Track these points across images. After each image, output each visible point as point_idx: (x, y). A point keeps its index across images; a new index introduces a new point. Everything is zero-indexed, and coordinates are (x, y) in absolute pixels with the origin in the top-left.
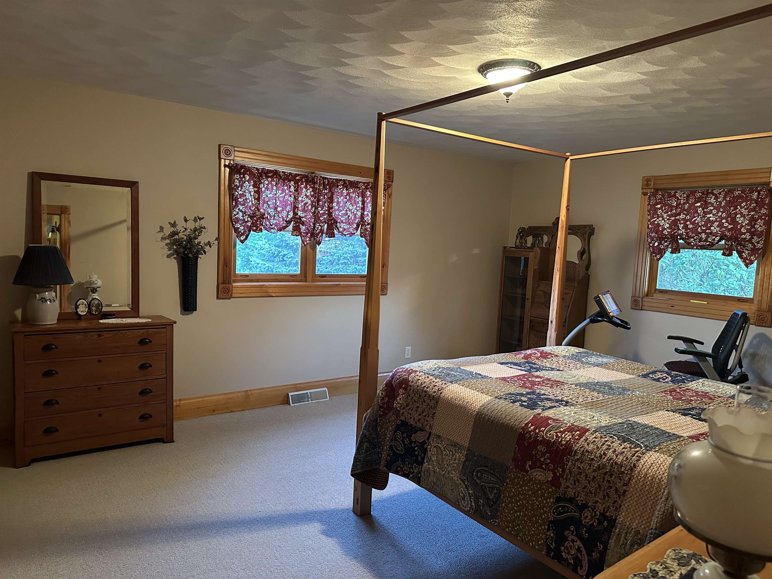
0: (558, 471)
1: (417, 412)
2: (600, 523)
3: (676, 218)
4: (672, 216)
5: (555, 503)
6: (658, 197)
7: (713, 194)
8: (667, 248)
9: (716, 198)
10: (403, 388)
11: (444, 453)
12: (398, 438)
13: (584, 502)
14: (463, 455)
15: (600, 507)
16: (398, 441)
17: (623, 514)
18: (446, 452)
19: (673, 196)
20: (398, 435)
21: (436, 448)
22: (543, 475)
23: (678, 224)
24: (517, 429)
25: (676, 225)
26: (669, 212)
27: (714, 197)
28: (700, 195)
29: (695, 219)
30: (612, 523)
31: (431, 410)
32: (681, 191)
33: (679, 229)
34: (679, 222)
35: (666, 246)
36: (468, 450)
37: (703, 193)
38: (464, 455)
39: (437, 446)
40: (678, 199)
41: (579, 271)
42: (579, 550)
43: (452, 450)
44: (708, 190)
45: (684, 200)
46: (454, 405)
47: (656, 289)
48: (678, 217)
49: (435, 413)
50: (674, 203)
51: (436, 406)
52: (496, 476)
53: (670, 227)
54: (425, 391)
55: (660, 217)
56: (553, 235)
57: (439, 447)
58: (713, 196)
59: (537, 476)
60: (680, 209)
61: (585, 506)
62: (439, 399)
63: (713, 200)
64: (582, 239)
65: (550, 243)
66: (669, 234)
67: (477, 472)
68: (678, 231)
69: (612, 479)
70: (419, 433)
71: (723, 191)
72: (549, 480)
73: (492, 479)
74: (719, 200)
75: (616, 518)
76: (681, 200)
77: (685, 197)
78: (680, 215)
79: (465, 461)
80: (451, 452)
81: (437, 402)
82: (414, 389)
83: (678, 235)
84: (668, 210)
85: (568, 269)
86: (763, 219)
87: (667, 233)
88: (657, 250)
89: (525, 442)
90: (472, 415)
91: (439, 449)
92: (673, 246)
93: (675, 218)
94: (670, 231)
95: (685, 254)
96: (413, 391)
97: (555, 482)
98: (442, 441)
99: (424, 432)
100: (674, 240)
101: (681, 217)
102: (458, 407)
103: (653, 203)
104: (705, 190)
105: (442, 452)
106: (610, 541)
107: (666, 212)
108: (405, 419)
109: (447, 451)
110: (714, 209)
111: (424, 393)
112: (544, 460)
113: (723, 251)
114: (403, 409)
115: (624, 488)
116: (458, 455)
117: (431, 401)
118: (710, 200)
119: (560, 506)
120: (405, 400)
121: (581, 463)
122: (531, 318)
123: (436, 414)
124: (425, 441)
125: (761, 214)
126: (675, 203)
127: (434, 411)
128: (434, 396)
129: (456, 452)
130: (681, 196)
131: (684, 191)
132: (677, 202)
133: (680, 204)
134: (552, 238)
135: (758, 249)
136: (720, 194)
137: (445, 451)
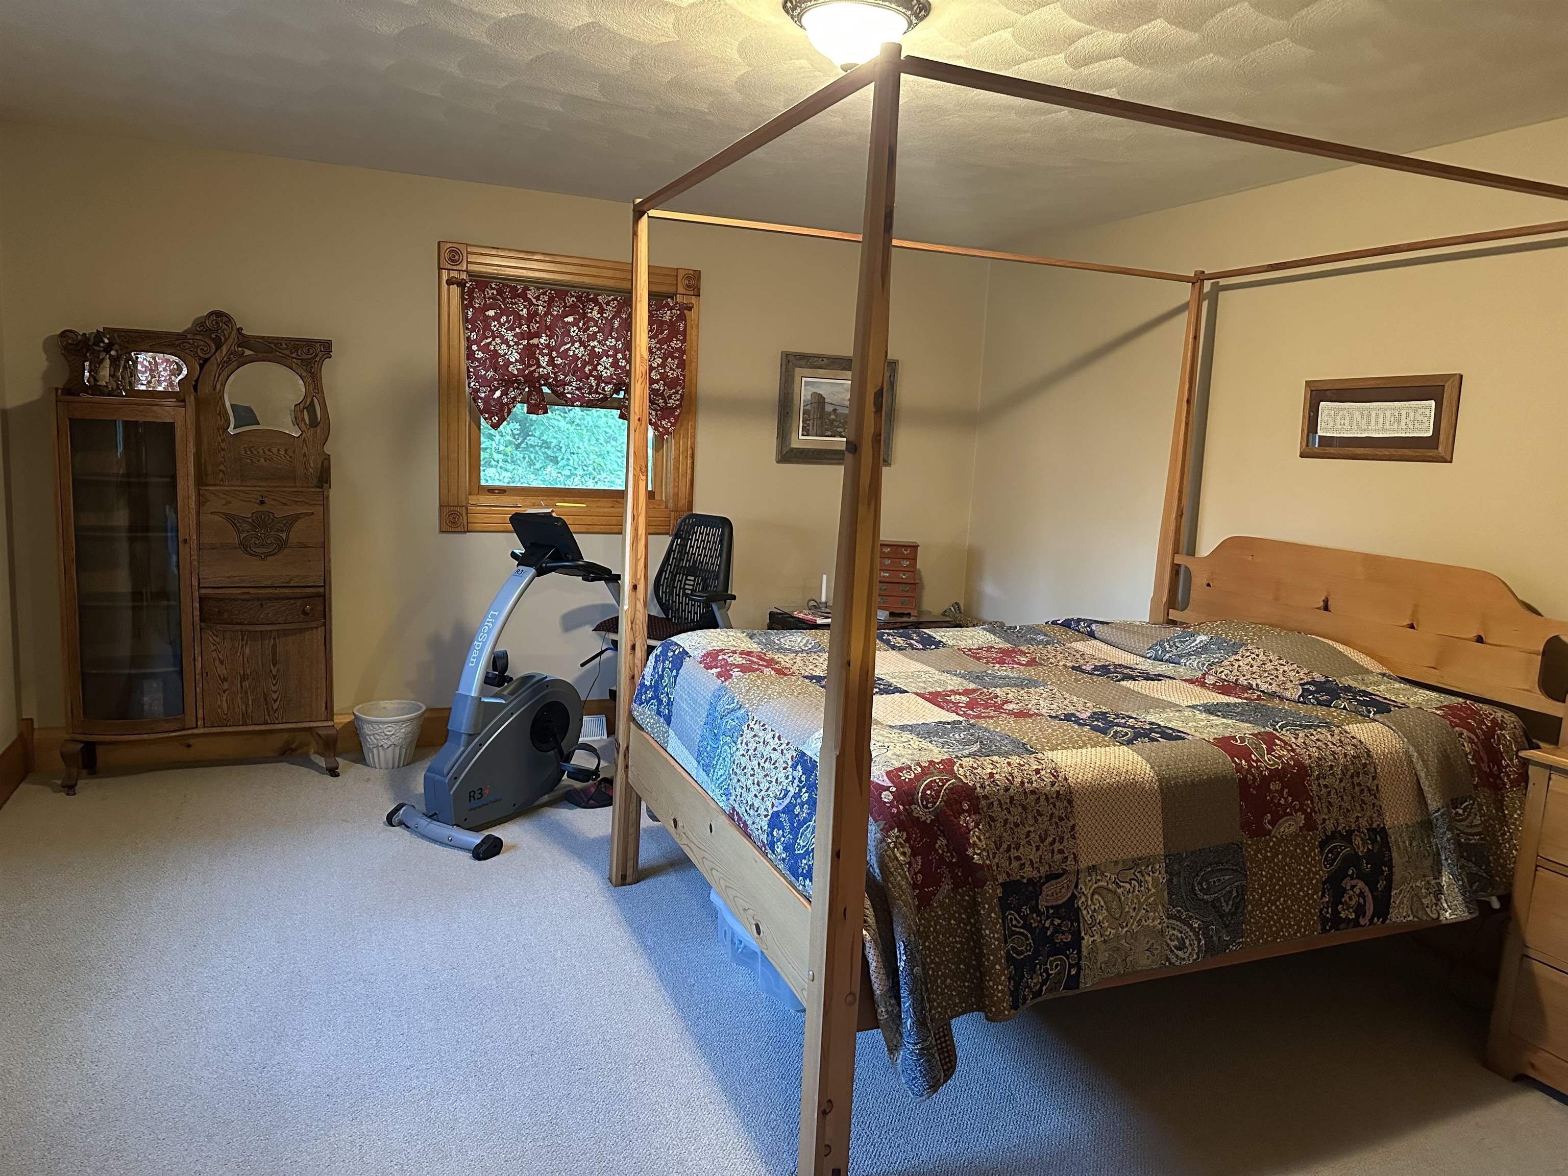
0: (1308, 805)
1: (1031, 845)
2: (1374, 841)
3: (531, 342)
4: (521, 336)
5: (1321, 852)
6: (488, 294)
7: (597, 303)
8: (513, 403)
9: (602, 311)
10: (966, 811)
11: (1120, 891)
12: (1015, 926)
13: (1347, 828)
14: (1160, 873)
15: (1363, 823)
16: (1018, 933)
17: (1388, 814)
18: (1123, 887)
19: (519, 296)
20: (1011, 919)
21: (1099, 894)
22: (1292, 823)
23: (537, 356)
24: (1231, 776)
25: (532, 356)
26: (517, 329)
27: (597, 308)
28: (573, 301)
29: (566, 347)
30: (1383, 832)
31: (1063, 823)
32: (538, 289)
33: (539, 366)
34: (538, 351)
35: (512, 398)
36: (1165, 857)
37: (579, 298)
38: (1163, 871)
39: (1098, 887)
40: (531, 304)
41: (305, 455)
42: (1362, 894)
43: (1134, 877)
44: (588, 294)
45: (544, 307)
46: (1108, 791)
47: (480, 486)
48: (535, 341)
49: (1073, 827)
50: (522, 310)
51: (1069, 810)
52: (1227, 869)
53: (521, 361)
54: (1033, 792)
55: (497, 337)
56: (206, 360)
57: (1102, 887)
58: (595, 306)
59: (1287, 830)
60: (538, 325)
61: (1350, 832)
62: (1071, 793)
63: (595, 314)
64: (304, 374)
65: (197, 381)
66: (520, 374)
67: (1200, 884)
68: (537, 370)
69: (1361, 778)
70: (1047, 888)
71: (613, 300)
72: (1301, 825)
73: (1227, 877)
74: (604, 315)
75: (1384, 825)
76: (538, 305)
77: (545, 302)
78: (540, 337)
79: (1170, 881)
80: (1133, 882)
81: (1070, 802)
82: (999, 801)
83: (541, 376)
84: (514, 323)
85: (269, 450)
86: (676, 358)
87: (516, 372)
88: (497, 407)
89: (1251, 790)
90: (1153, 791)
91: (1105, 892)
92: (532, 399)
93: (528, 343)
94: (521, 367)
95: (556, 417)
96: (1000, 804)
97: (1310, 824)
98: (1102, 874)
99: (1063, 878)
100: (534, 387)
101: (542, 341)
102: (1117, 789)
103: (480, 304)
104: (583, 293)
105: (1115, 892)
106: (1393, 855)
107: (511, 329)
108: (1008, 874)
109: (1122, 884)
110: (598, 332)
111: (1032, 798)
112: (1285, 802)
113: (621, 412)
114: (994, 857)
115: (1375, 782)
116: (1150, 879)
117: (1055, 806)
118: (591, 313)
119: (1328, 853)
120: (987, 835)
121: (1325, 778)
122: (203, 591)
123: (1077, 828)
124: (1073, 893)
125: (672, 348)
126: (525, 310)
127: (1073, 822)
128: (1058, 792)
129: (1143, 876)
130: (538, 298)
131: (542, 289)
132: (528, 309)
133: (536, 313)
134: (202, 367)
135: (671, 408)
136: (608, 304)
137: (1120, 887)
